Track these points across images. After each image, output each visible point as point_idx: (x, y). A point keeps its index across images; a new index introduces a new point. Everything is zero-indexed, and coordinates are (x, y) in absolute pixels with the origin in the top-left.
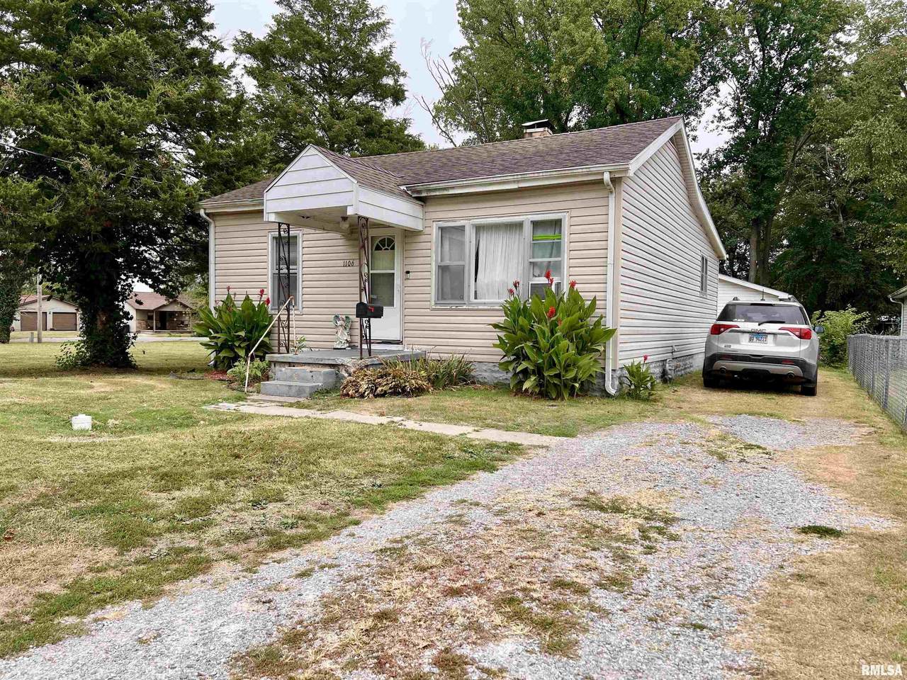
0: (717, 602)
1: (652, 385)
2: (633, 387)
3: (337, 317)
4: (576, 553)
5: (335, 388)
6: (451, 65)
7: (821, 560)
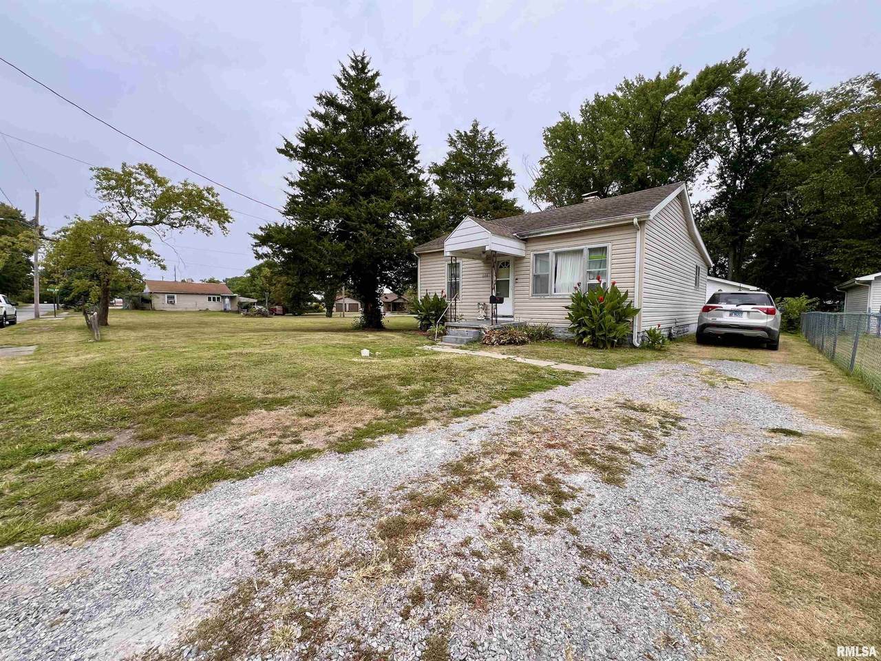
0: (713, 467)
1: (664, 341)
2: (650, 342)
3: (479, 304)
4: (620, 432)
5: (479, 340)
6: (539, 167)
7: (788, 449)
